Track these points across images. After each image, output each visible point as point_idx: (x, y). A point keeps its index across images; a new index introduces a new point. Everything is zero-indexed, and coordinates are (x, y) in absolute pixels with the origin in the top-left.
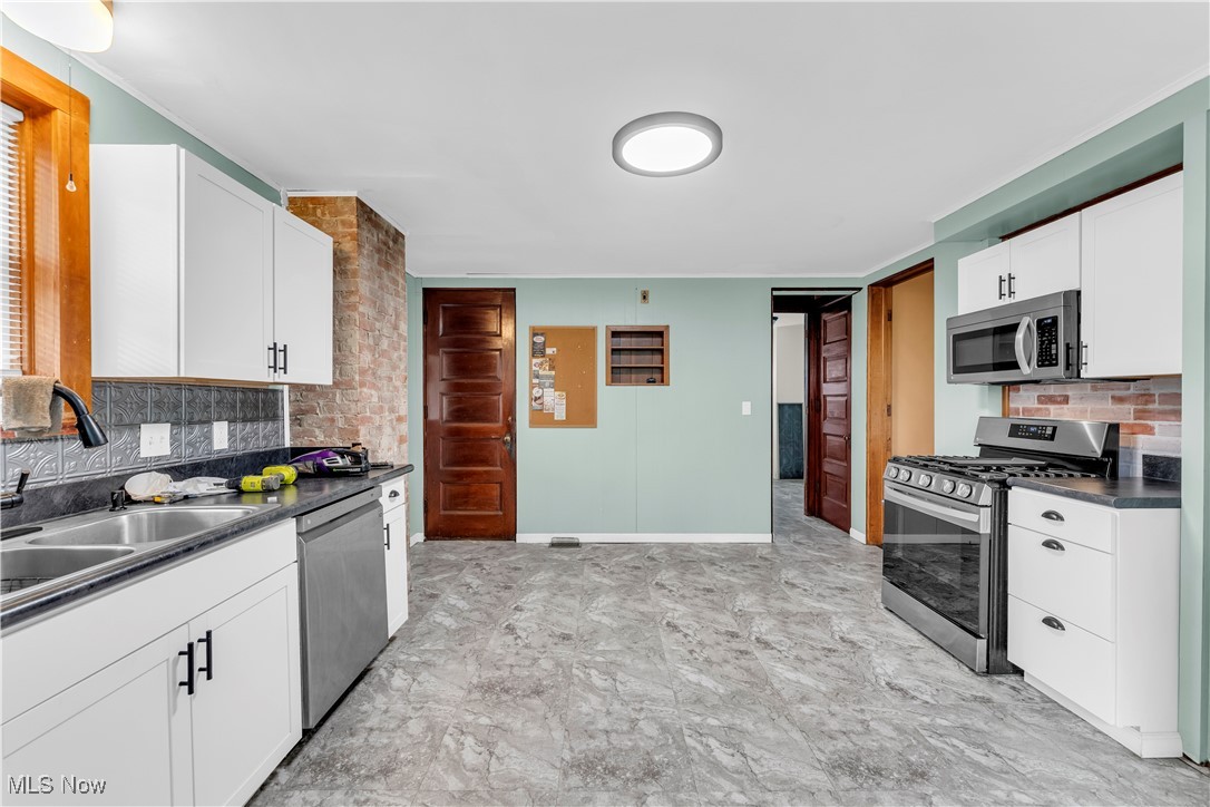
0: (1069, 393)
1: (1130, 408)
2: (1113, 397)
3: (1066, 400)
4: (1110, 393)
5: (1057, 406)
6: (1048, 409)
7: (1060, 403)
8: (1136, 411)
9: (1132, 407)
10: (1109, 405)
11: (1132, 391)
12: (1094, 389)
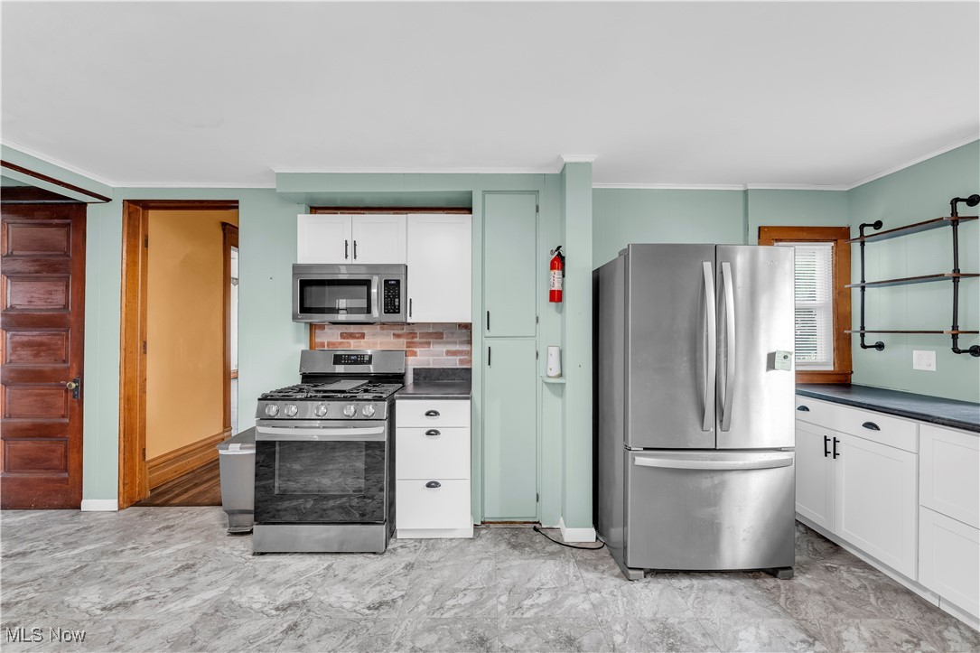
0: (365, 331)
1: (403, 341)
2: (394, 334)
3: (363, 336)
4: (392, 332)
5: (356, 340)
6: (349, 343)
7: (358, 338)
8: (407, 343)
9: (405, 340)
10: (392, 339)
11: (405, 331)
12: (382, 329)
